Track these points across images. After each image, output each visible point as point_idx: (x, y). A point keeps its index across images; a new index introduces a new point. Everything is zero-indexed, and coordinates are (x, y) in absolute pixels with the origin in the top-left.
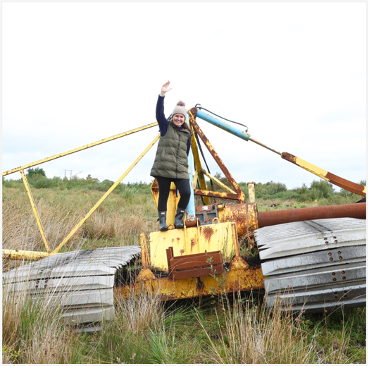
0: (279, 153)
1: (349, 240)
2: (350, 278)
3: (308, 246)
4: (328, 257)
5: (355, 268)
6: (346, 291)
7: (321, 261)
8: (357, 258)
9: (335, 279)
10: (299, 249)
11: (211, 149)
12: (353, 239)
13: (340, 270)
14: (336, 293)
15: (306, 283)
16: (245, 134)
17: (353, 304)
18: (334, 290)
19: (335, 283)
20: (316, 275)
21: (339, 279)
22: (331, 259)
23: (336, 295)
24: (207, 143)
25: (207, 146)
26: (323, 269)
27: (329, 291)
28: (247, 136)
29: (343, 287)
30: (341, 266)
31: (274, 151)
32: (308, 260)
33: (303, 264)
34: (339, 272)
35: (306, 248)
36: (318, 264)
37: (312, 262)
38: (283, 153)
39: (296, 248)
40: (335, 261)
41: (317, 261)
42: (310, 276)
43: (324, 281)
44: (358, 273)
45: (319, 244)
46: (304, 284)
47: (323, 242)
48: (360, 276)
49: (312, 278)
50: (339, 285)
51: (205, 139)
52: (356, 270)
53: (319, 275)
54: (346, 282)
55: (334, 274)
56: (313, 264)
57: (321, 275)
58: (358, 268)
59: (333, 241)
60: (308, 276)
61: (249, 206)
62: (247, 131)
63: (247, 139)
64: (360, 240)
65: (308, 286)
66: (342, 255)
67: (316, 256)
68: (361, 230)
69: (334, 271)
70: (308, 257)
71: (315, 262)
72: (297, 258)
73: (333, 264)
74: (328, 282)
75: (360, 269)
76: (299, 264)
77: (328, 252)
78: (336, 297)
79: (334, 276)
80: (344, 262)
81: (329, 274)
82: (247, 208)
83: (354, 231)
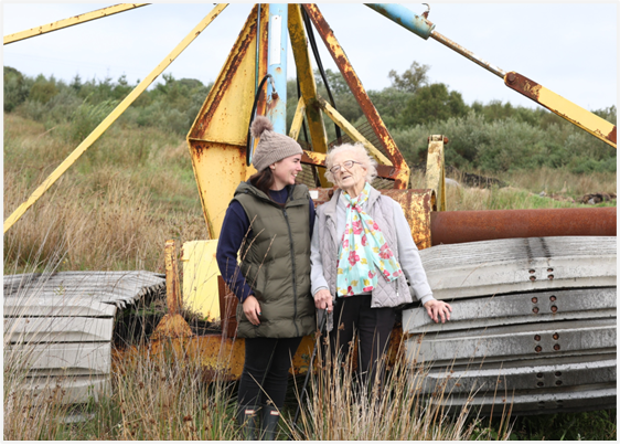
0: (498, 74)
1: (577, 275)
2: (568, 348)
3: (496, 282)
4: (531, 305)
5: (580, 329)
6: (558, 373)
7: (516, 311)
8: (586, 311)
9: (538, 348)
10: (477, 287)
11: (338, 53)
12: (584, 275)
13: (550, 331)
14: (540, 375)
15: (483, 351)
16: (422, 24)
17: (574, 400)
18: (537, 369)
19: (538, 355)
20: (503, 339)
21: (548, 348)
22: (536, 310)
23: (540, 379)
24: (329, 39)
25: (327, 45)
26: (519, 328)
27: (528, 370)
28: (424, 27)
29: (555, 364)
30: (554, 325)
31: (487, 67)
32: (492, 308)
33: (480, 316)
34: (548, 335)
35: (492, 286)
36: (509, 317)
37: (499, 312)
38: (509, 75)
39: (473, 284)
40: (542, 314)
41: (508, 311)
42: (493, 339)
43: (518, 350)
44: (584, 340)
45: (517, 280)
46: (479, 354)
47: (527, 276)
48: (587, 346)
49: (496, 343)
50: (547, 359)
51: (325, 29)
52: (581, 333)
53: (508, 338)
54: (559, 354)
55: (537, 337)
56: (501, 317)
57: (512, 337)
58: (586, 329)
59: (545, 275)
60: (488, 339)
61: (414, 196)
62: (426, 14)
63: (425, 35)
64: (597, 278)
65: (487, 358)
66: (557, 303)
67: (508, 301)
68: (608, 259)
69: (538, 333)
70: (493, 303)
71: (504, 313)
72: (472, 304)
73: (539, 320)
74: (525, 352)
75: (588, 332)
76: (472, 316)
77: (533, 295)
78: (540, 384)
79: (537, 343)
80: (561, 318)
81: (528, 337)
82: (409, 200)
83: (593, 260)
